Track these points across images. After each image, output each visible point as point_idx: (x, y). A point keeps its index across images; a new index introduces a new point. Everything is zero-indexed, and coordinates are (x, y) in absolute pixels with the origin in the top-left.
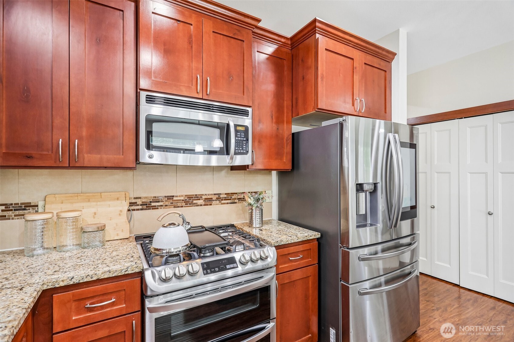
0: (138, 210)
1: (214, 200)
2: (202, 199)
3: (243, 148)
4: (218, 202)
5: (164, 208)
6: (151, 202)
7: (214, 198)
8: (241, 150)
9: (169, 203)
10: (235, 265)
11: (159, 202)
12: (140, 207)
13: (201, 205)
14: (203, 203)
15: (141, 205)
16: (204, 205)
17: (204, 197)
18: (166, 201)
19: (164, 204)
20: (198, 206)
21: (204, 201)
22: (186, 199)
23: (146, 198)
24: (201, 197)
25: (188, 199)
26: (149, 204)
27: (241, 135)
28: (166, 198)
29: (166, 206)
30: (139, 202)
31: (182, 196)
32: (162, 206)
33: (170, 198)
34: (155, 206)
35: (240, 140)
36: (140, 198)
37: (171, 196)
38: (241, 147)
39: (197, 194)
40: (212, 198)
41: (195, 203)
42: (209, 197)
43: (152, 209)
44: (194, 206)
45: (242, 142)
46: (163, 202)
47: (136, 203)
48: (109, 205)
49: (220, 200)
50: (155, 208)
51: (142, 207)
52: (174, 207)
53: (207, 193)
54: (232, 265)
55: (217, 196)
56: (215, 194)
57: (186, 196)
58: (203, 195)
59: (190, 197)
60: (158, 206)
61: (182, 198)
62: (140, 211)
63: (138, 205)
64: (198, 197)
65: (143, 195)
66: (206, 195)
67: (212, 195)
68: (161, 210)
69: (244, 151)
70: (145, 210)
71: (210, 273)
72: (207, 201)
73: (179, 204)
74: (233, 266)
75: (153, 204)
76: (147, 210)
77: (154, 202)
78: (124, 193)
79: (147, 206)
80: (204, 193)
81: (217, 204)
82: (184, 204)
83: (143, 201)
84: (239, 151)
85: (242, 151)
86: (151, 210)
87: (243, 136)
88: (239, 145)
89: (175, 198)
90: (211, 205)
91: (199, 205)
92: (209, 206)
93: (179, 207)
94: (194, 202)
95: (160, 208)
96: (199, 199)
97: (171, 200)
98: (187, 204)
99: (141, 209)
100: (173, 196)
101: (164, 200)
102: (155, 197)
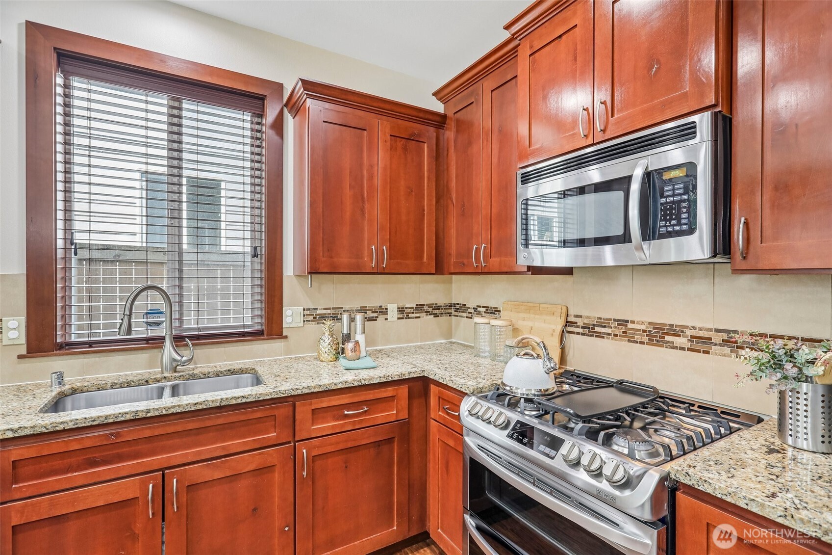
0: (578, 333)
1: (716, 345)
2: (684, 336)
3: (679, 219)
4: (727, 350)
5: (612, 339)
6: (594, 325)
7: (717, 338)
8: (673, 225)
9: (620, 332)
10: (552, 453)
11: (605, 327)
12: (581, 330)
13: (683, 349)
14: (688, 345)
15: (582, 327)
16: (689, 349)
17: (689, 332)
18: (616, 327)
19: (612, 331)
20: (675, 348)
21: (690, 340)
22: (650, 329)
23: (588, 317)
24: (682, 332)
25: (655, 331)
26: (592, 328)
27: (674, 190)
28: (616, 323)
29: (616, 335)
30: (580, 322)
31: (643, 322)
32: (609, 334)
33: (623, 323)
34: (600, 333)
35: (673, 202)
36: (581, 317)
37: (623, 321)
38: (674, 219)
39: (672, 323)
40: (711, 339)
41: (669, 342)
42: (701, 334)
43: (596, 336)
44: (667, 348)
45: (679, 206)
46: (612, 328)
47: (576, 323)
48: (545, 320)
49: (734, 347)
50: (600, 336)
51: (583, 331)
52: (629, 341)
53: (698, 325)
54: (550, 450)
55: (725, 336)
56: (718, 331)
57: (650, 323)
58: (687, 327)
59: (658, 327)
60: (604, 333)
61: (643, 327)
62: (580, 336)
63: (578, 327)
64: (675, 331)
65: (584, 313)
66: (694, 328)
67: (710, 330)
68: (608, 340)
69: (685, 227)
70: (586, 336)
71: (514, 438)
72: (698, 343)
73: (637, 338)
74: (548, 452)
75: (597, 329)
76: (589, 336)
77: (599, 326)
78: (560, 307)
79: (590, 330)
80: (690, 324)
81: (724, 355)
82: (646, 339)
83: (585, 322)
84: (670, 229)
85: (677, 228)
86: (595, 338)
87: (681, 191)
88: (668, 215)
89: (630, 325)
90: (708, 353)
91: (677, 347)
92: (701, 355)
93: (637, 342)
94: (667, 338)
95: (607, 338)
96: (679, 336)
97: (624, 327)
98: (652, 340)
99: (583, 334)
100: (627, 321)
101: (613, 326)
102: (600, 318)
